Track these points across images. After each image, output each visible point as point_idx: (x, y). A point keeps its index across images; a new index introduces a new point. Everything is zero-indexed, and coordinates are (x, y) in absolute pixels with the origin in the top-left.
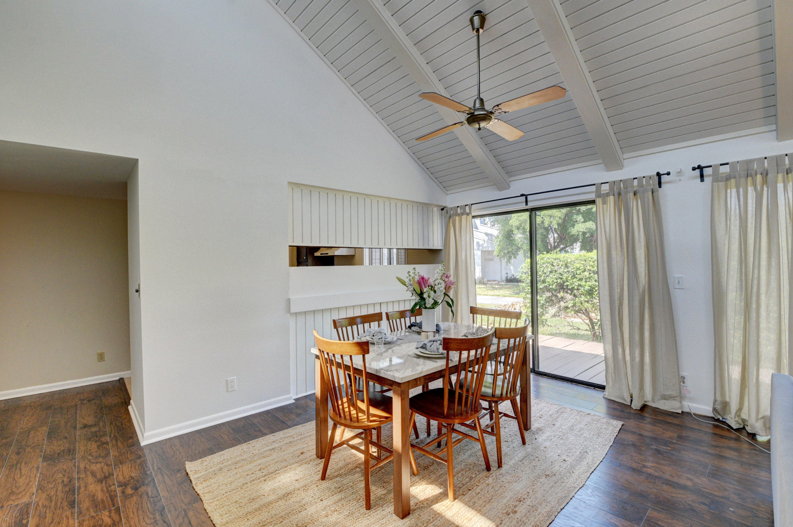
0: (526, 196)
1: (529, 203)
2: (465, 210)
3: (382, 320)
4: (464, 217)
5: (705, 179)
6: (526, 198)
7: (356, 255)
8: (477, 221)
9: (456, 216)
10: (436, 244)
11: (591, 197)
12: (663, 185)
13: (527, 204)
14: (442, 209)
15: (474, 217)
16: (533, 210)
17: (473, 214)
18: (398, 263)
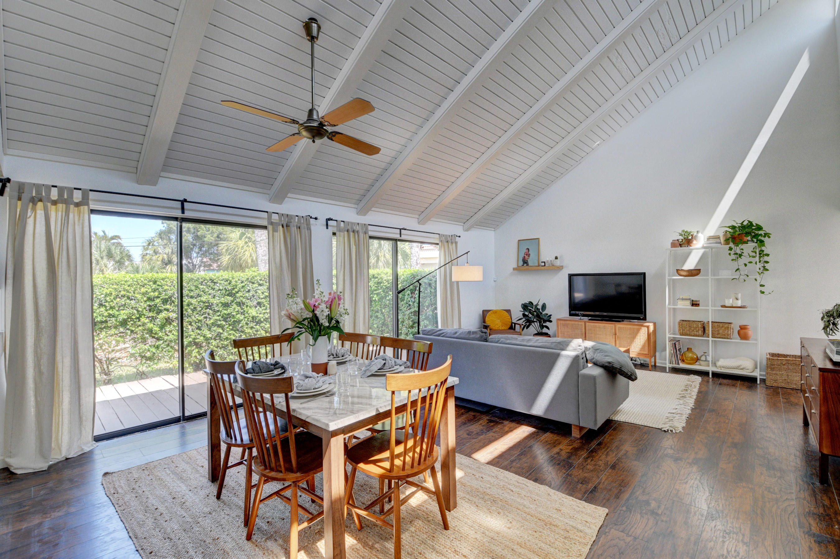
5: (329, 227)
11: (265, 223)
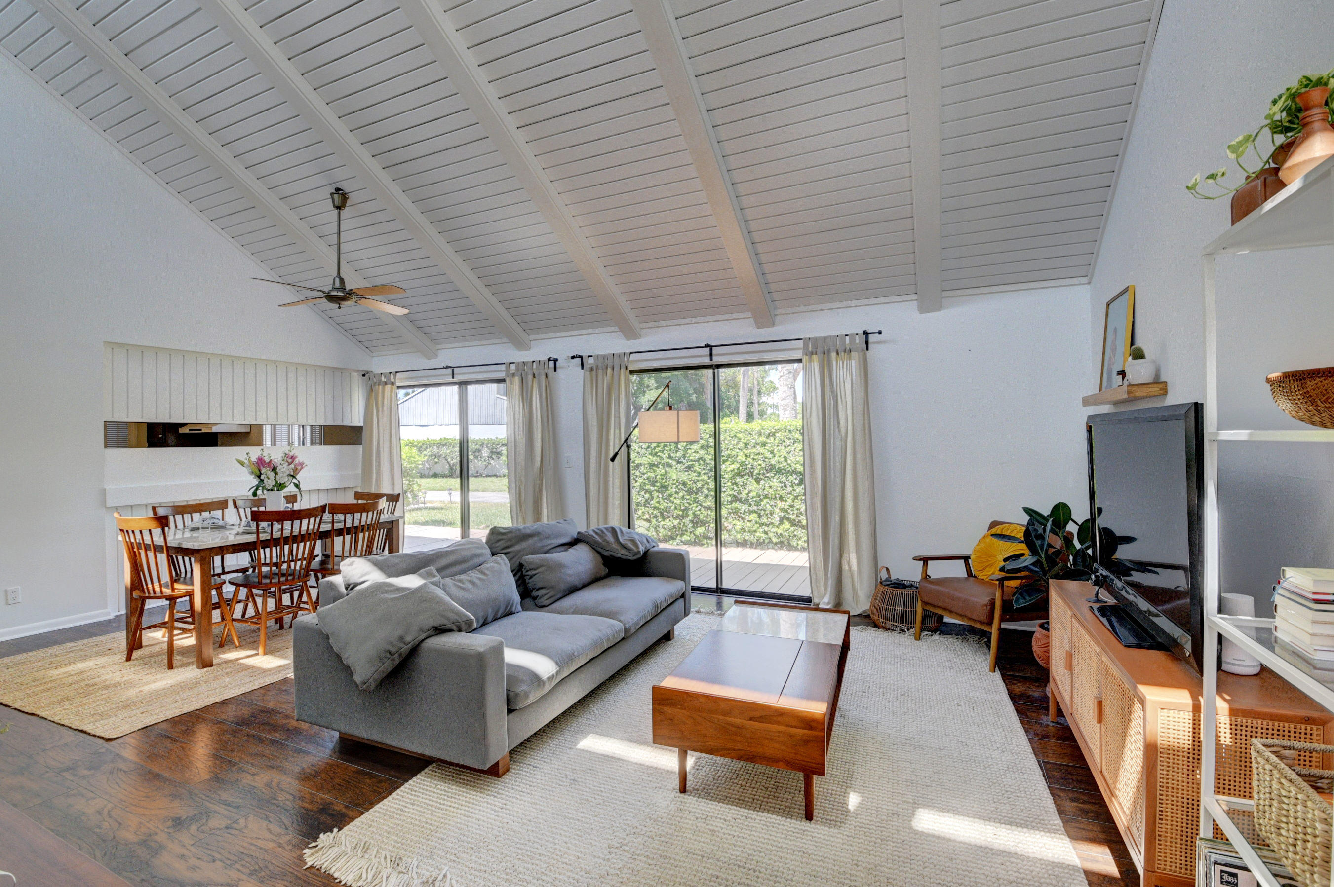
0: (453, 368)
1: (455, 376)
2: (389, 379)
3: (227, 507)
4: (388, 387)
6: (453, 370)
7: (252, 433)
8: (402, 392)
9: (379, 385)
10: (357, 420)
12: (557, 370)
13: (453, 378)
14: (364, 375)
15: (399, 387)
16: (463, 384)
17: (398, 384)
18: (312, 444)
